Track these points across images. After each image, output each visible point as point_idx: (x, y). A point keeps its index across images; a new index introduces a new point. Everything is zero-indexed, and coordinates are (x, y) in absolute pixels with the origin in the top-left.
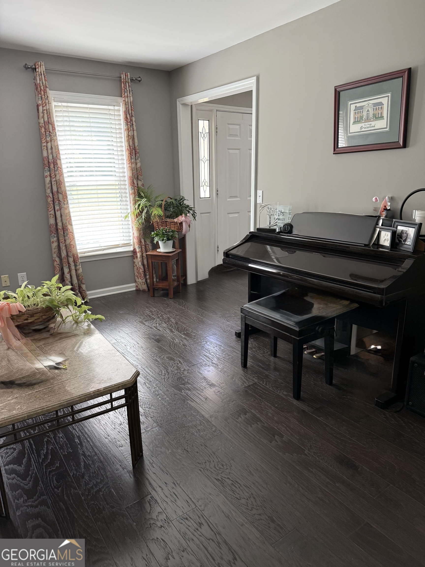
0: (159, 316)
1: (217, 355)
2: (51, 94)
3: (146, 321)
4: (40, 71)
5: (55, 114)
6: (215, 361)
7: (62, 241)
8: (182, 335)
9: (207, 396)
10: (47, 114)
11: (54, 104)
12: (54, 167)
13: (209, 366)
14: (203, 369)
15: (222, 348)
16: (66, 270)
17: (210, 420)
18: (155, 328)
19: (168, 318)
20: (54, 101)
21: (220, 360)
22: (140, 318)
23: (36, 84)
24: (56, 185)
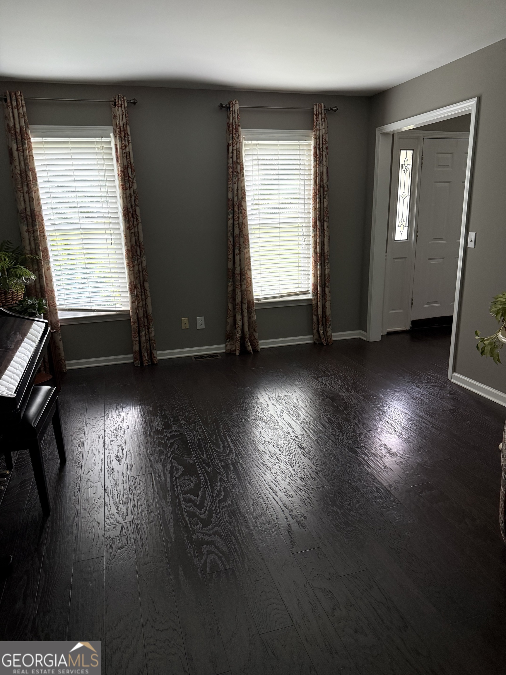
0: (335, 373)
1: (401, 423)
2: (243, 132)
3: (320, 377)
4: (234, 109)
5: (244, 154)
6: (399, 429)
7: (238, 286)
8: (361, 397)
9: (387, 464)
10: (236, 154)
11: (244, 142)
12: (238, 210)
13: (391, 433)
14: (383, 436)
15: (409, 417)
16: (239, 317)
17: (388, 488)
18: (330, 385)
19: (346, 377)
20: (245, 140)
21: (405, 429)
22: (314, 373)
23: (228, 123)
24: (238, 229)
